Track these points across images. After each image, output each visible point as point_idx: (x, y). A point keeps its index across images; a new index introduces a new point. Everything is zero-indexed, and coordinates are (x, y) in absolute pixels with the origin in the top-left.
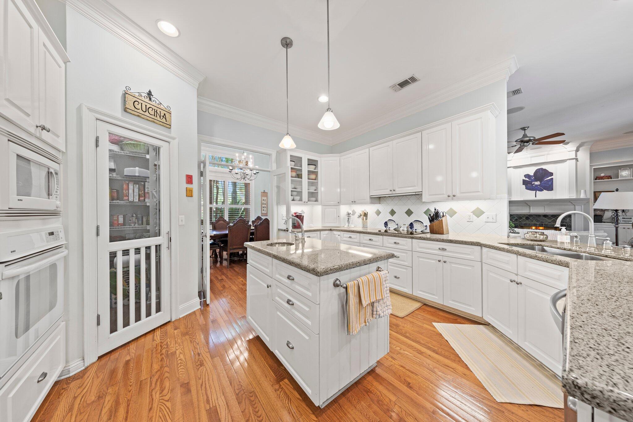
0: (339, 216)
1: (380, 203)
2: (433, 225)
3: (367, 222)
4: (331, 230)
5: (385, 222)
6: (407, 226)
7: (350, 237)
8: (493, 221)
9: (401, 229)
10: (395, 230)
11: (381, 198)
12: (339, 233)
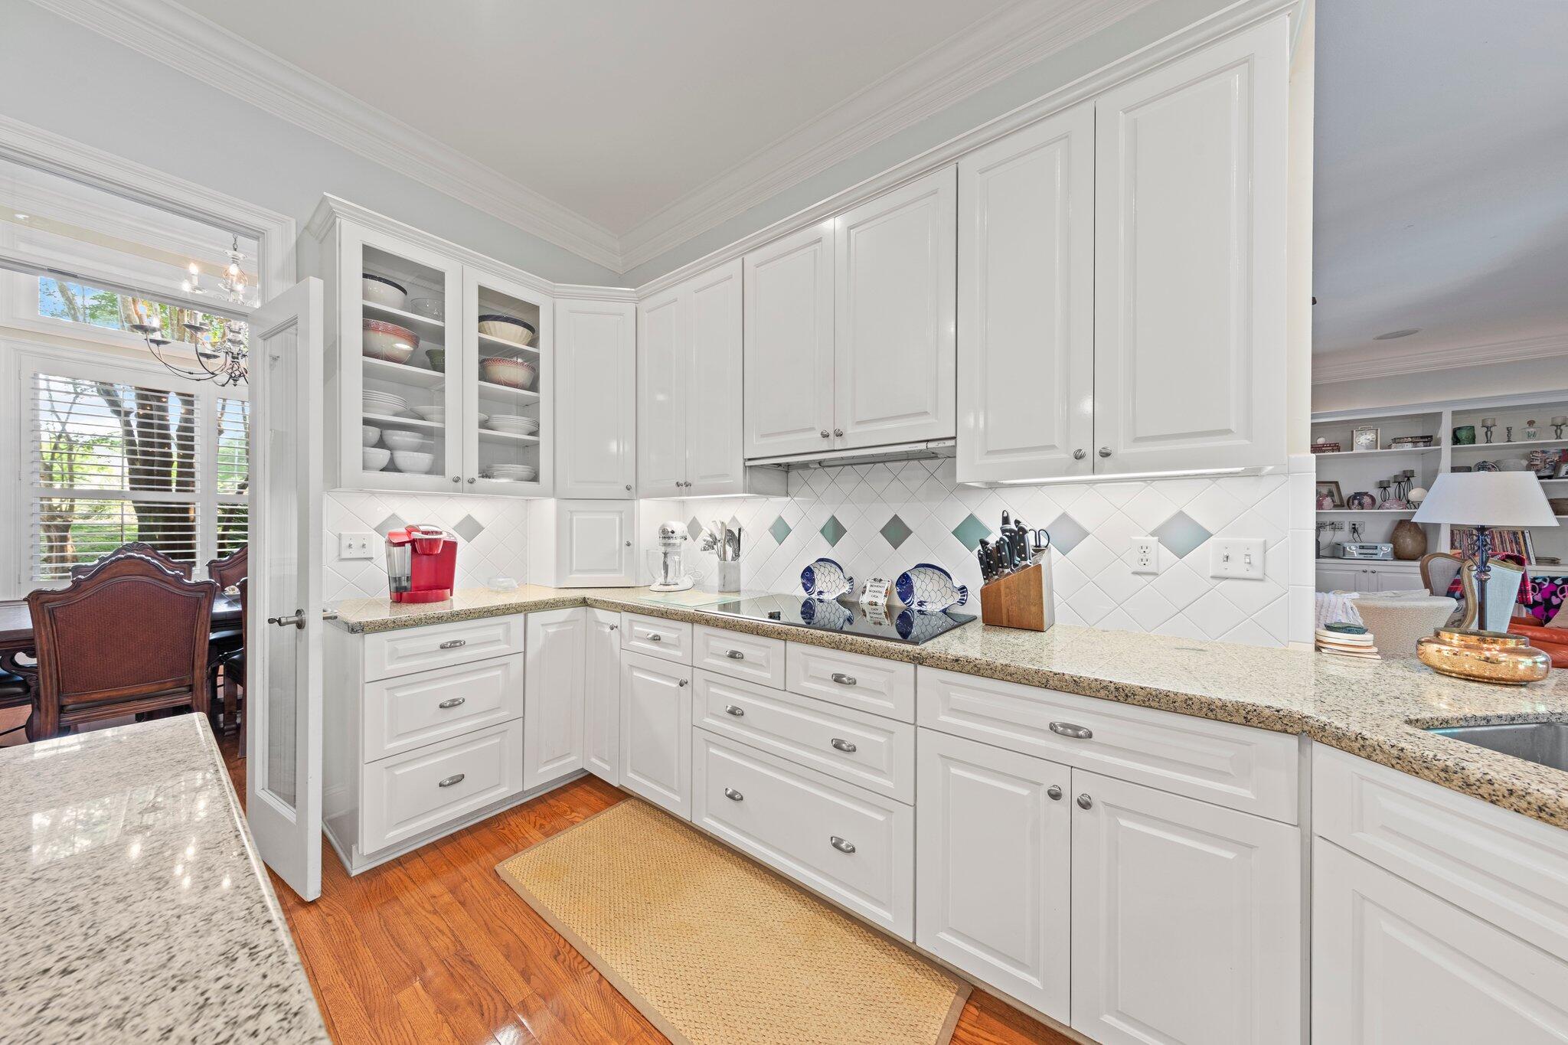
0: (629, 545)
1: (787, 494)
2: (999, 589)
3: (738, 568)
4: (584, 602)
5: (804, 571)
6: (887, 585)
7: (656, 639)
8: (1253, 574)
9: (865, 599)
10: (841, 601)
11: (793, 474)
12: (612, 618)
